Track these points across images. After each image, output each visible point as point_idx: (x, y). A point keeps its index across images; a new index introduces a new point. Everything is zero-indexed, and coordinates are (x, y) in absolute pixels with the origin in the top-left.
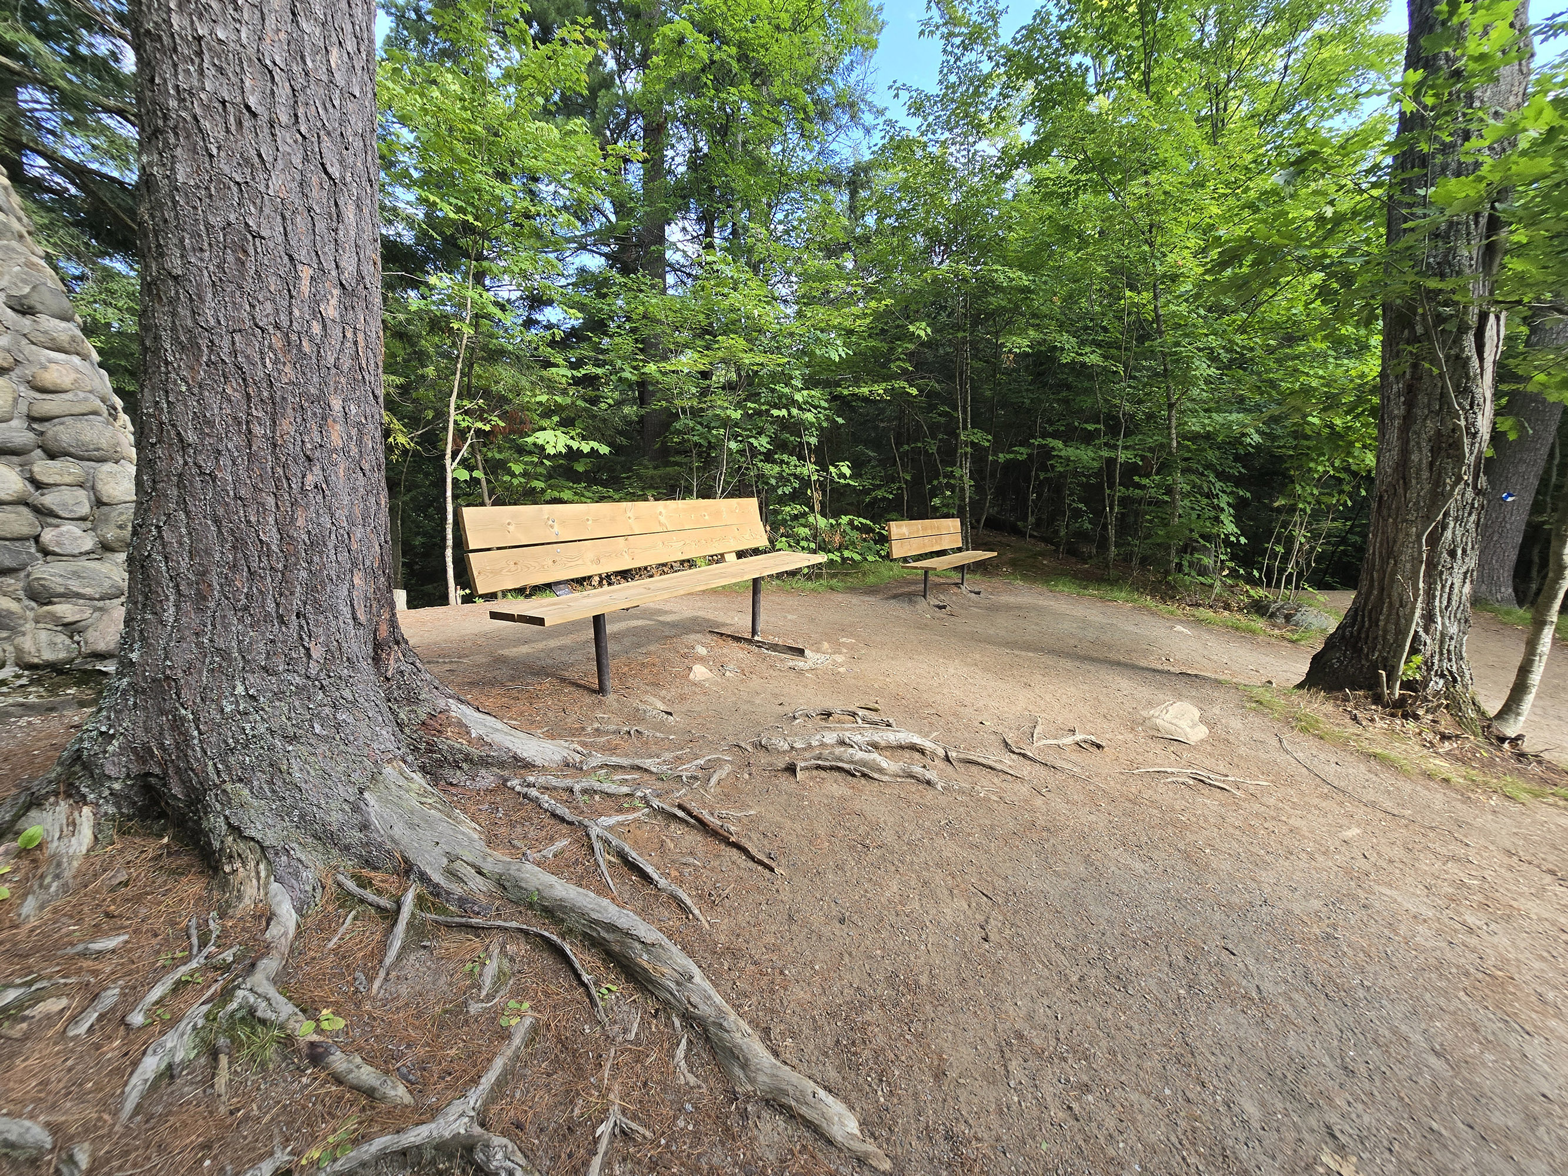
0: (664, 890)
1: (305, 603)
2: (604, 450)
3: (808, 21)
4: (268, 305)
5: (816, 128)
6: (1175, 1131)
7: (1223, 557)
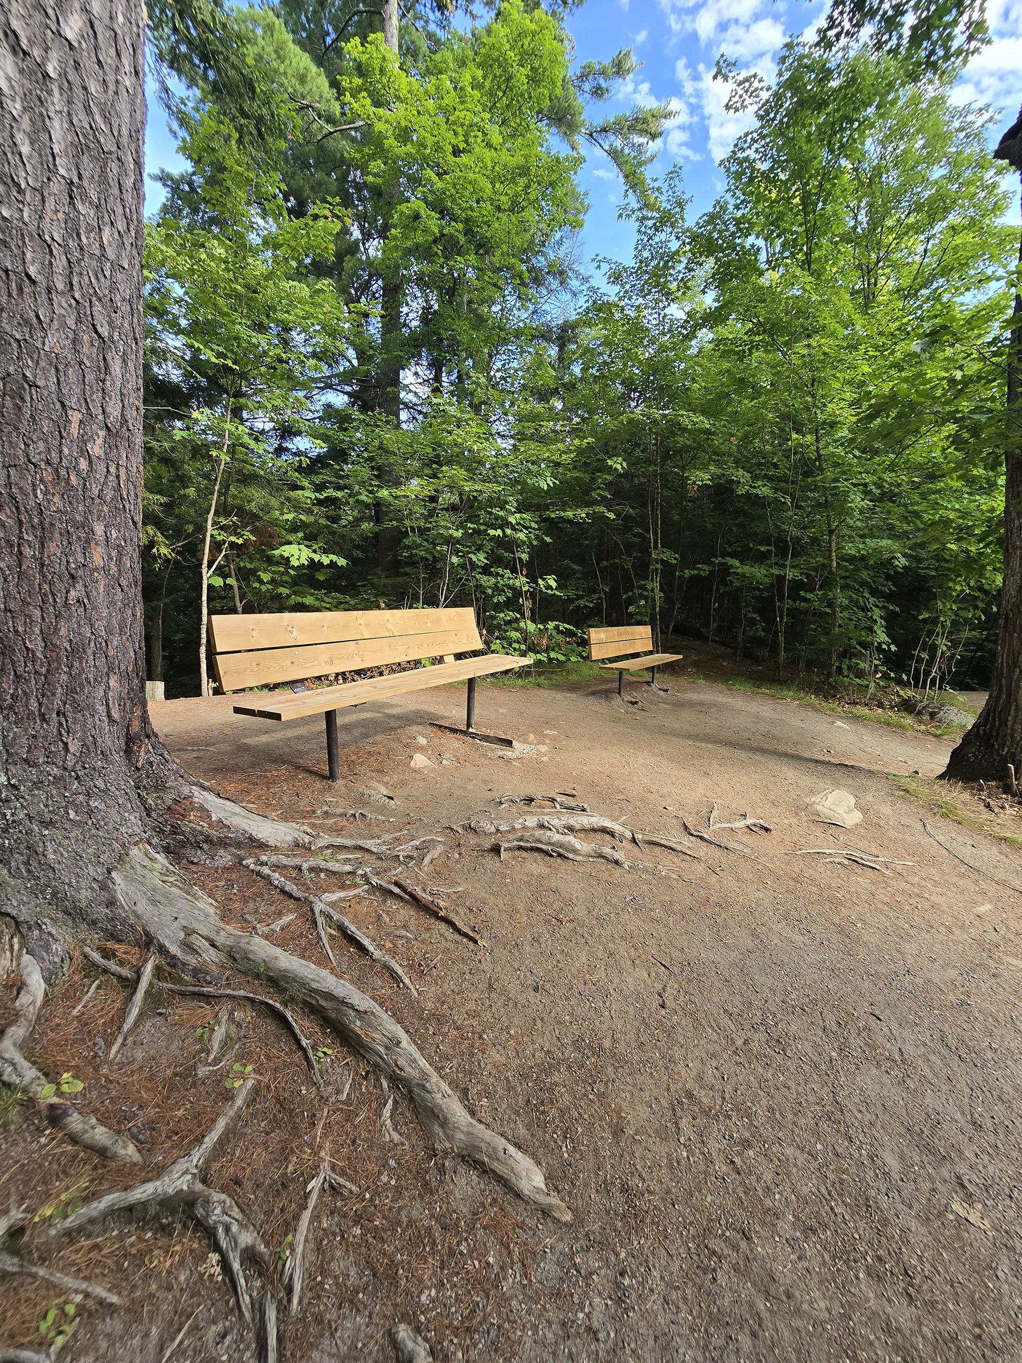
0: (378, 961)
1: (65, 703)
2: (342, 562)
3: (525, 204)
4: (41, 446)
5: (532, 291)
6: (824, 1183)
7: (877, 662)
